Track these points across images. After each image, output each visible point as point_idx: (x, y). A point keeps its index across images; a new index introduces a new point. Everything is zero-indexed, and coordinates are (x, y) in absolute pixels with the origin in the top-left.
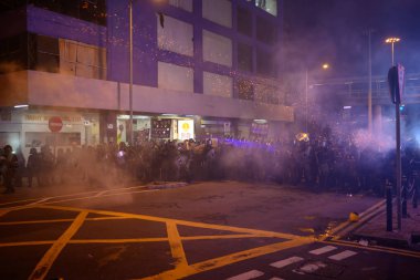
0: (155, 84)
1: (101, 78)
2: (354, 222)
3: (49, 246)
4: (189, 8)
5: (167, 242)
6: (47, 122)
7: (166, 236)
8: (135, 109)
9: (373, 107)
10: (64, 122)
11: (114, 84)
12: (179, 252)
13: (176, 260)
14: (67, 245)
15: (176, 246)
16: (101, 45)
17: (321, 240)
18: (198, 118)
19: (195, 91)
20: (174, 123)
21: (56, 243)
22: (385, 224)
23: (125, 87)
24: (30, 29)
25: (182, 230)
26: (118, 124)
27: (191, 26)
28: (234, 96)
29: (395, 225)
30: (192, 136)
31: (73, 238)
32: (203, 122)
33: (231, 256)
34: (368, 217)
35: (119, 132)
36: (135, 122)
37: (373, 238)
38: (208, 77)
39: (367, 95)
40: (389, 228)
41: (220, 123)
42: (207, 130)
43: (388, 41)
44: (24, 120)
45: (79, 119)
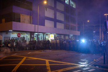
0: (44, 25)
1: (31, 23)
2: (95, 61)
3: (16, 66)
4: (53, 6)
5: (46, 65)
6: (17, 35)
7: (46, 64)
8: (39, 32)
9: (101, 32)
10: (21, 35)
11: (34, 25)
12: (49, 68)
13: (48, 70)
14: (20, 65)
15: (48, 66)
16: (31, 15)
17: (86, 66)
18: (55, 34)
19: (54, 27)
20: (49, 35)
21: (18, 65)
22: (103, 62)
23: (37, 26)
24: (13, 11)
25: (50, 63)
26: (35, 35)
27: (54, 11)
28: (64, 29)
29: (106, 62)
30: (54, 39)
31: (22, 64)
32: (56, 35)
33: (62, 69)
34: (99, 60)
35: (35, 37)
36: (39, 35)
37: (100, 66)
38: (58, 24)
39: (99, 29)
40: (104, 63)
41: (61, 35)
42: (57, 37)
43: (105, 15)
44: (11, 34)
45: (25, 34)
